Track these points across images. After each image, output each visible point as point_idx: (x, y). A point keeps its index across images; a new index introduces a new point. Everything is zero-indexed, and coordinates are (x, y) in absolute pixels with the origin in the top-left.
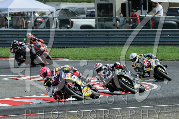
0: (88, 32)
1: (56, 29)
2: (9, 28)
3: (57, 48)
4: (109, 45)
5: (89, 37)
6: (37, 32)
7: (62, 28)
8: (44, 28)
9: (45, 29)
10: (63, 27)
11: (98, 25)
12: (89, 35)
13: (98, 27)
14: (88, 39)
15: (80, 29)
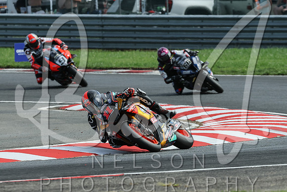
0: (201, 21)
1: (141, 14)
2: (52, 12)
3: (140, 50)
4: (239, 46)
5: (202, 29)
6: (103, 20)
7: (151, 13)
8: (117, 13)
9: (119, 14)
10: (153, 11)
11: (218, 8)
12: (202, 26)
13: (218, 10)
14: (200, 33)
15: (185, 14)
